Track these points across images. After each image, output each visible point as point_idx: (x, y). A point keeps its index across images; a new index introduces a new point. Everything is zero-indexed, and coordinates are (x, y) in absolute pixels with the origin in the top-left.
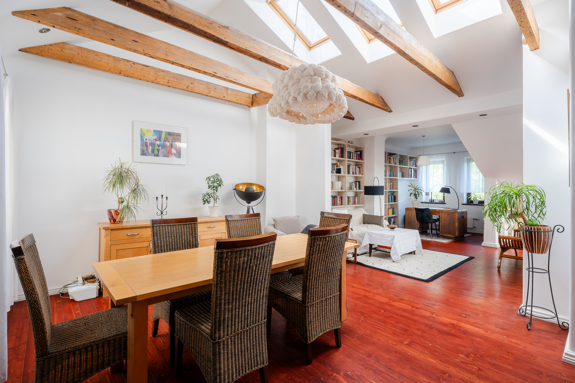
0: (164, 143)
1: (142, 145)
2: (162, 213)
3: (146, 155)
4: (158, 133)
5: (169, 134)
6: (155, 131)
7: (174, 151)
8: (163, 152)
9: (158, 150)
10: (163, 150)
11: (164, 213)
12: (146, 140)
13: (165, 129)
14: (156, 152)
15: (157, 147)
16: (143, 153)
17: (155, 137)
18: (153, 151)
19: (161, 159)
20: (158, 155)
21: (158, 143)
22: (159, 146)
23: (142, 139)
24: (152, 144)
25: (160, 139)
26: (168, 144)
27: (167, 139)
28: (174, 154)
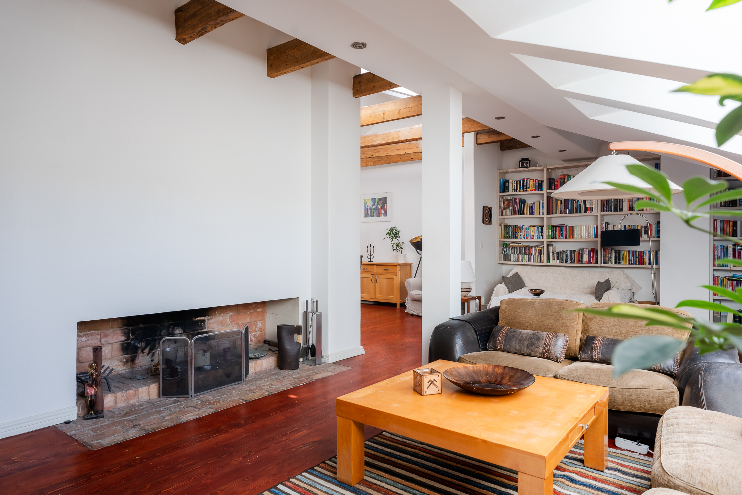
0: (377, 206)
1: (365, 211)
2: (371, 257)
3: (367, 217)
4: (374, 200)
5: (380, 199)
6: (372, 199)
7: (383, 211)
8: (376, 213)
9: (374, 212)
10: (377, 211)
11: (372, 257)
12: (367, 206)
13: (377, 197)
14: (372, 214)
15: (373, 210)
16: (366, 216)
17: (372, 204)
18: (371, 213)
19: (375, 219)
20: (373, 216)
21: (374, 207)
22: (374, 210)
23: (365, 207)
24: (371, 209)
25: (374, 204)
26: (379, 207)
27: (379, 203)
28: (383, 213)
